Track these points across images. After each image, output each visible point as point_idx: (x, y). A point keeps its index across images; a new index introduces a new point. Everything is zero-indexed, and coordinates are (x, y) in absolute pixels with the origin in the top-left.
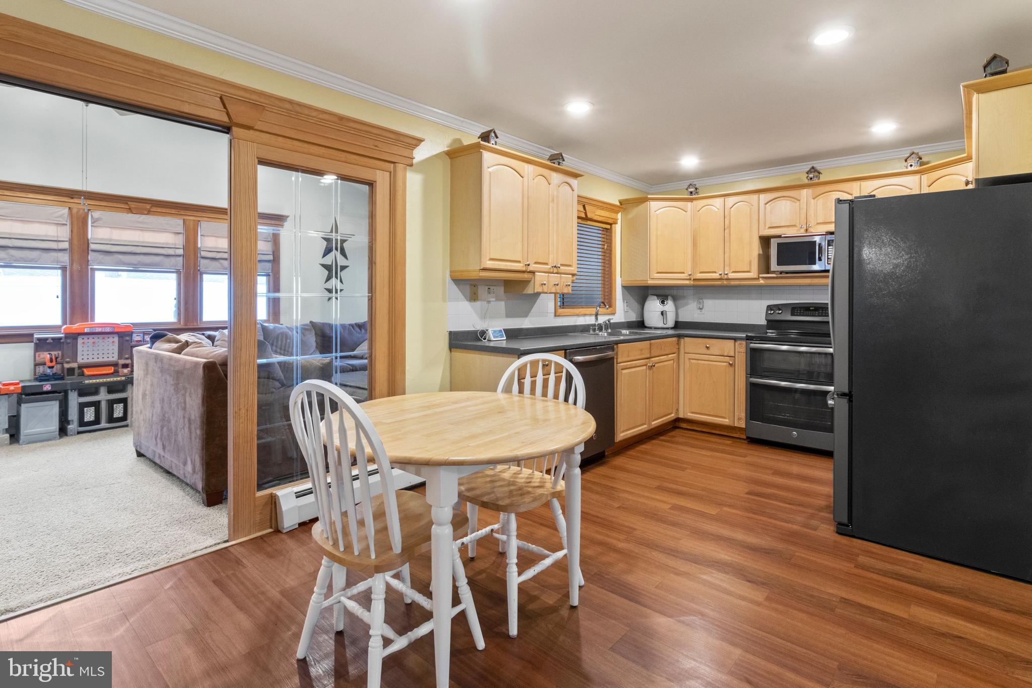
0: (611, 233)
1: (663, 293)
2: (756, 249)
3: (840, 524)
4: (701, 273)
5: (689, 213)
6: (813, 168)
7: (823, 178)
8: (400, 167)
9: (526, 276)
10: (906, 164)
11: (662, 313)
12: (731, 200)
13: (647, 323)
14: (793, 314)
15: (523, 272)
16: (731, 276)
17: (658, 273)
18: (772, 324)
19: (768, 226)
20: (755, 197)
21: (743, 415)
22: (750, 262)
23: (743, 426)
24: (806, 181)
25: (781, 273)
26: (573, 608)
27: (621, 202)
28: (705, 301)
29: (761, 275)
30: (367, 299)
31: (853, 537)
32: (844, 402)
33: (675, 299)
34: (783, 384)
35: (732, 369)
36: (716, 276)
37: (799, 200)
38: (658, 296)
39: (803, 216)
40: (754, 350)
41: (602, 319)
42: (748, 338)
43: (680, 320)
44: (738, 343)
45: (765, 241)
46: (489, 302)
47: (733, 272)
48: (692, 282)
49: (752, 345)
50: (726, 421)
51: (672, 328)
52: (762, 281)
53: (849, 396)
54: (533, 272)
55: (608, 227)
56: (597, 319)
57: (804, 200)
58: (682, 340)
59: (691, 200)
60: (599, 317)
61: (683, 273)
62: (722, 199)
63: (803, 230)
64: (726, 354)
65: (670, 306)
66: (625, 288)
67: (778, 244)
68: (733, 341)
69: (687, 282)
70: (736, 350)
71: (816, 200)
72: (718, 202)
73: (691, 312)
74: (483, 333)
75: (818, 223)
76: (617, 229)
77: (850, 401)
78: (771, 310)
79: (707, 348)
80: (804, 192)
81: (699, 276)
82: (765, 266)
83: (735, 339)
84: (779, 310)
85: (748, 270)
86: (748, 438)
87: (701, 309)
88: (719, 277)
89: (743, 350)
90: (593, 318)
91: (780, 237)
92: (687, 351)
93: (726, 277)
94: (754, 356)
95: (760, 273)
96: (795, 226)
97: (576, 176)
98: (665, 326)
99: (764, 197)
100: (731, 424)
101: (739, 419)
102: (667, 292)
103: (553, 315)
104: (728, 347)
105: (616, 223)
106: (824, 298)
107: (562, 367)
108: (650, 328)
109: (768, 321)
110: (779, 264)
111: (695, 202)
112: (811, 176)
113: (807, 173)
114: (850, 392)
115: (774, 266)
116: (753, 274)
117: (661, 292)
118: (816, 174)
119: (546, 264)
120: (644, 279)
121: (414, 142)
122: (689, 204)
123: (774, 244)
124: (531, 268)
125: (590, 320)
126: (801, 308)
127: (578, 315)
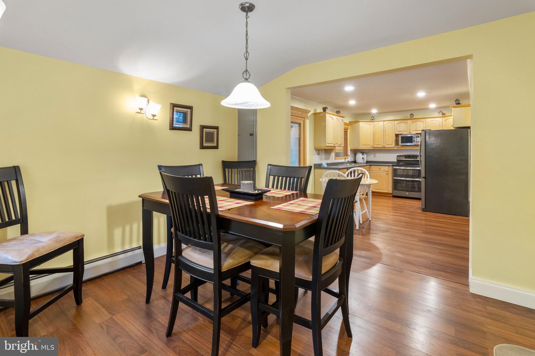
0: (347, 132)
1: (363, 152)
2: (394, 138)
3: (423, 209)
4: (376, 145)
5: (372, 126)
6: (412, 114)
7: (414, 117)
8: (305, 119)
9: (334, 148)
10: (438, 114)
11: (363, 158)
12: (386, 122)
13: (357, 162)
14: (405, 158)
15: (333, 147)
16: (386, 146)
17: (362, 145)
18: (399, 161)
19: (398, 131)
20: (394, 122)
21: (391, 189)
22: (392, 142)
23: (391, 192)
24: (409, 118)
25: (402, 145)
26: (370, 221)
27: (349, 122)
28: (376, 154)
29: (396, 146)
30: (298, 155)
31: (426, 211)
32: (424, 179)
33: (366, 154)
34: (403, 179)
35: (387, 175)
36: (380, 146)
37: (407, 123)
38: (361, 152)
39: (409, 128)
40: (394, 169)
41: (347, 160)
42: (393, 166)
43: (367, 160)
44: (390, 167)
45: (397, 136)
46: (321, 155)
47: (387, 145)
48: (373, 148)
49: (394, 167)
50: (386, 191)
51: (366, 163)
52: (396, 148)
53: (425, 178)
54: (335, 147)
55: (346, 130)
56: (345, 160)
57: (409, 123)
58: (371, 167)
59: (373, 122)
60: (346, 160)
61: (370, 145)
62: (383, 122)
63: (409, 133)
64: (385, 171)
65: (365, 156)
66: (350, 150)
67: (401, 137)
68: (388, 166)
69: (371, 148)
70: (389, 169)
71: (412, 124)
72: (382, 123)
73: (372, 158)
74: (321, 164)
75: (413, 131)
76: (349, 130)
77: (425, 179)
78: (399, 157)
79: (380, 169)
80: (409, 121)
81: (375, 146)
82: (397, 143)
83: (389, 166)
84: (401, 157)
85: (391, 144)
86: (393, 196)
87: (375, 157)
88: (382, 147)
89: (391, 169)
90: (344, 160)
91: (402, 134)
92: (373, 170)
93: (384, 146)
94: (395, 171)
95: (395, 146)
96: (406, 131)
97: (343, 117)
98: (364, 162)
99: (396, 122)
100: (388, 192)
101: (390, 190)
102: (365, 151)
103: (334, 159)
104: (386, 168)
105: (348, 129)
106: (418, 153)
107: (362, 170)
108: (359, 163)
109: (397, 160)
110: (402, 143)
111: (374, 122)
112: (411, 116)
113: (410, 115)
114: (425, 177)
115: (400, 144)
116: (393, 146)
117: (363, 151)
118: (413, 116)
119: (338, 144)
120: (358, 147)
121: (308, 112)
122: (372, 123)
123: (400, 136)
124: (335, 146)
125: (343, 161)
126: (408, 156)
127: (340, 159)
